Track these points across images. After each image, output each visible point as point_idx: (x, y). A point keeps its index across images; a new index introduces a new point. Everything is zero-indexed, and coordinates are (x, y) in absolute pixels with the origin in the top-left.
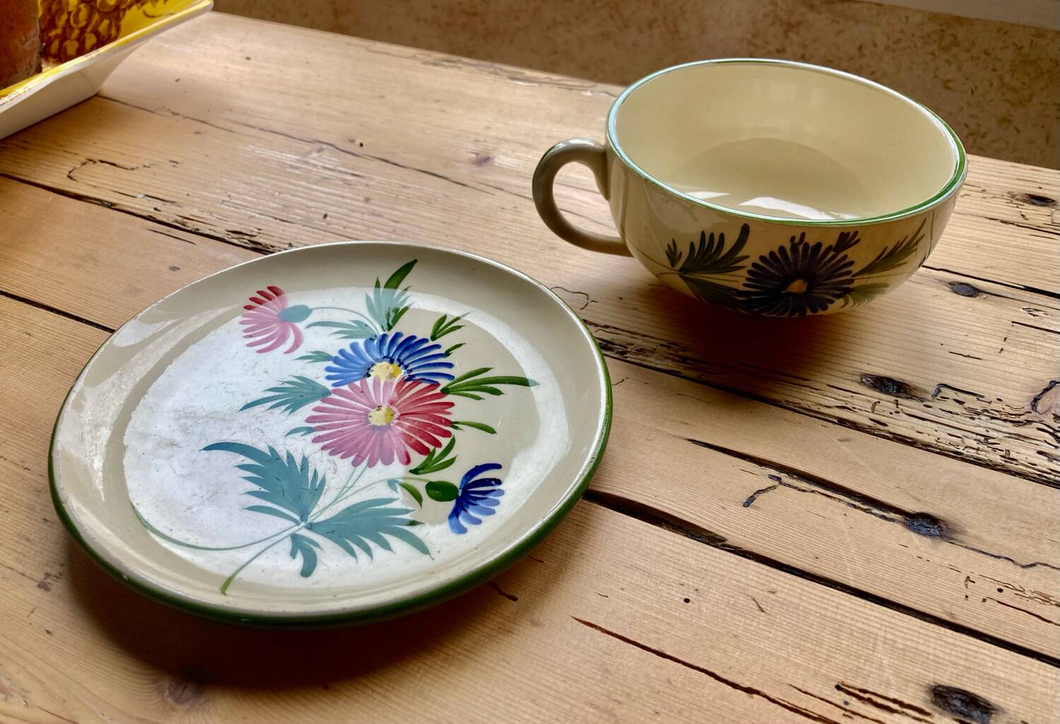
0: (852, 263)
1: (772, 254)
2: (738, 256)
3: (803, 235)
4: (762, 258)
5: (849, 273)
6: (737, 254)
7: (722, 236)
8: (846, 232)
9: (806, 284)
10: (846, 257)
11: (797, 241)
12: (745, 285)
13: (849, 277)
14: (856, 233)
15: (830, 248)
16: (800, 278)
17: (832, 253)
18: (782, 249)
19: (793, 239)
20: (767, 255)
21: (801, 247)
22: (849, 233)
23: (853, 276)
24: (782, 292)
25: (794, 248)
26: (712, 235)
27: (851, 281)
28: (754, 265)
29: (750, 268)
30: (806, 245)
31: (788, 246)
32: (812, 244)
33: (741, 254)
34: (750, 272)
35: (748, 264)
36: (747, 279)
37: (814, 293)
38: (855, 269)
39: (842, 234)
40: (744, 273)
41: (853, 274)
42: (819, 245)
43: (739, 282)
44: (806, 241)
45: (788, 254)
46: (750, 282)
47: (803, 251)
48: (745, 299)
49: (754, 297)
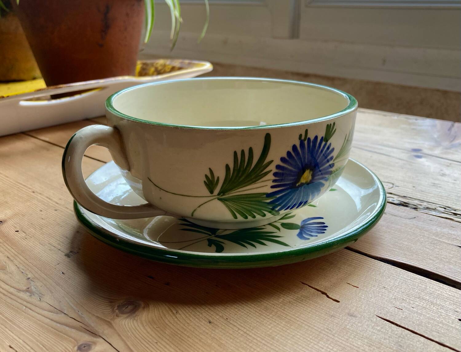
0: (333, 150)
1: (289, 153)
3: (306, 132)
4: (283, 159)
5: (332, 158)
6: (264, 162)
7: (251, 150)
9: (311, 172)
10: (330, 145)
11: (303, 138)
12: (272, 187)
13: (332, 162)
14: (334, 125)
15: (322, 139)
16: (308, 169)
17: (324, 143)
19: (300, 137)
20: (285, 156)
21: (306, 142)
23: (334, 160)
24: (297, 185)
25: (302, 144)
26: (243, 152)
27: (333, 165)
28: (278, 167)
29: (274, 170)
30: (309, 140)
31: (298, 144)
32: (312, 138)
33: (267, 160)
34: (275, 174)
35: (272, 168)
37: (315, 179)
38: (335, 154)
39: (328, 125)
40: (271, 176)
41: (334, 158)
42: (316, 138)
43: (267, 186)
44: (308, 136)
45: (298, 150)
46: (275, 182)
47: (307, 145)
48: (271, 200)
49: (278, 196)
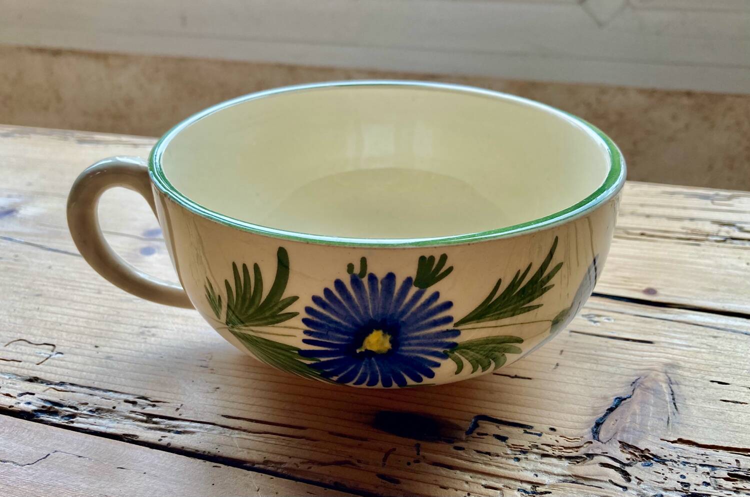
0: (448, 305)
1: (327, 291)
2: (282, 298)
3: (364, 261)
4: (316, 299)
5: (449, 319)
6: (282, 294)
7: (256, 267)
8: (427, 256)
9: (388, 337)
10: (436, 295)
11: (357, 270)
12: (305, 341)
13: (450, 326)
14: (444, 258)
15: (408, 282)
16: (378, 329)
17: (413, 290)
18: (339, 284)
19: (350, 267)
20: (321, 295)
21: (365, 280)
22: (432, 258)
23: (456, 325)
24: (358, 351)
25: (356, 281)
26: (245, 267)
27: (456, 333)
28: (309, 310)
29: (304, 315)
30: (372, 278)
31: (346, 280)
32: (381, 275)
33: (288, 293)
34: (305, 321)
35: (298, 307)
36: (306, 332)
37: (402, 351)
38: (458, 313)
39: (422, 258)
40: (297, 322)
41: (456, 320)
42: (391, 277)
43: (295, 336)
44: (370, 270)
45: (349, 292)
46: (310, 335)
47: (369, 288)
48: (313, 362)
49: (323, 359)
